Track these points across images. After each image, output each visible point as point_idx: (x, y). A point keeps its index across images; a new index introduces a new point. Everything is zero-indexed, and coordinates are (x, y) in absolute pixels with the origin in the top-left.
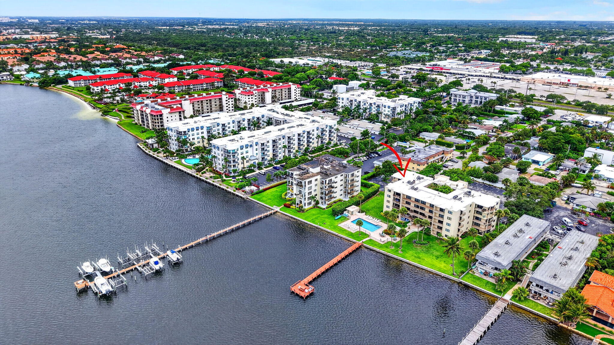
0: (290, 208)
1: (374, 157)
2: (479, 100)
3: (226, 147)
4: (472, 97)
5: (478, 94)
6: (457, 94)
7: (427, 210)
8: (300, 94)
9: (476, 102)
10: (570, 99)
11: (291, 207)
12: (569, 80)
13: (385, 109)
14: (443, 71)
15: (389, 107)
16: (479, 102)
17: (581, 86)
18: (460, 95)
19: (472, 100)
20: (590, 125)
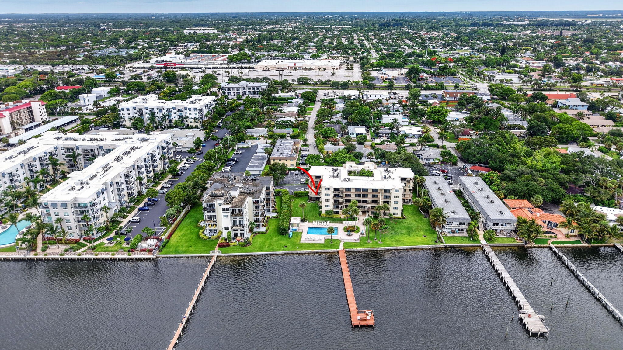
0: (229, 246)
1: (233, 165)
2: (252, 90)
3: (75, 201)
4: (244, 88)
5: (249, 85)
6: (231, 88)
7: (370, 196)
8: (46, 114)
9: (250, 92)
10: (315, 79)
11: (231, 244)
12: (295, 64)
13: (190, 112)
14: (177, 66)
15: (195, 110)
16: (252, 93)
17: (306, 68)
18: (234, 88)
19: (245, 92)
20: (352, 98)
